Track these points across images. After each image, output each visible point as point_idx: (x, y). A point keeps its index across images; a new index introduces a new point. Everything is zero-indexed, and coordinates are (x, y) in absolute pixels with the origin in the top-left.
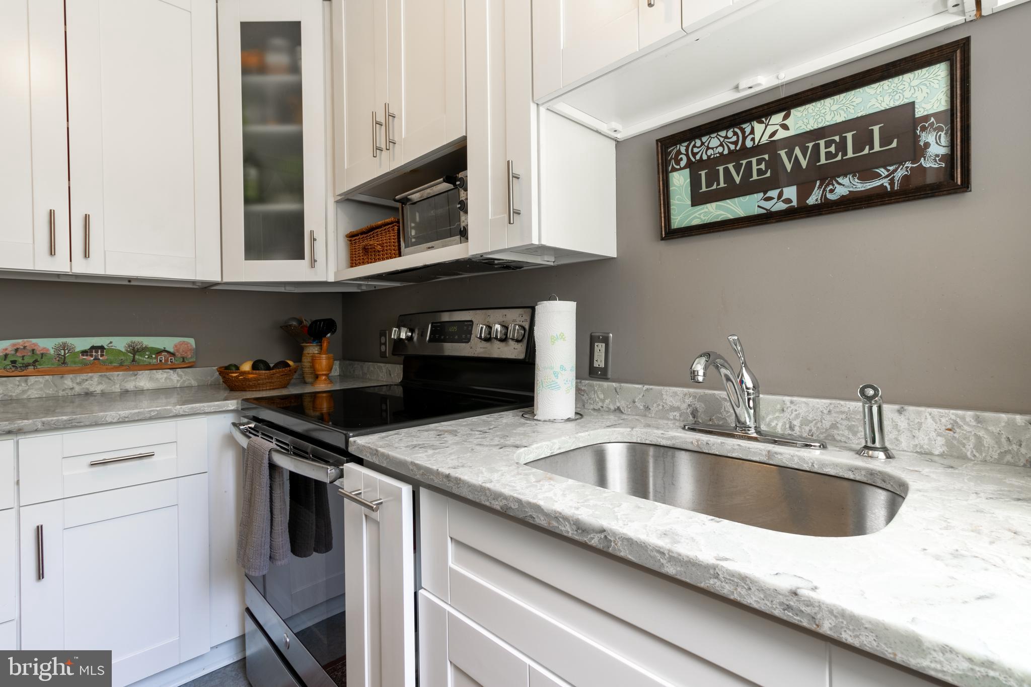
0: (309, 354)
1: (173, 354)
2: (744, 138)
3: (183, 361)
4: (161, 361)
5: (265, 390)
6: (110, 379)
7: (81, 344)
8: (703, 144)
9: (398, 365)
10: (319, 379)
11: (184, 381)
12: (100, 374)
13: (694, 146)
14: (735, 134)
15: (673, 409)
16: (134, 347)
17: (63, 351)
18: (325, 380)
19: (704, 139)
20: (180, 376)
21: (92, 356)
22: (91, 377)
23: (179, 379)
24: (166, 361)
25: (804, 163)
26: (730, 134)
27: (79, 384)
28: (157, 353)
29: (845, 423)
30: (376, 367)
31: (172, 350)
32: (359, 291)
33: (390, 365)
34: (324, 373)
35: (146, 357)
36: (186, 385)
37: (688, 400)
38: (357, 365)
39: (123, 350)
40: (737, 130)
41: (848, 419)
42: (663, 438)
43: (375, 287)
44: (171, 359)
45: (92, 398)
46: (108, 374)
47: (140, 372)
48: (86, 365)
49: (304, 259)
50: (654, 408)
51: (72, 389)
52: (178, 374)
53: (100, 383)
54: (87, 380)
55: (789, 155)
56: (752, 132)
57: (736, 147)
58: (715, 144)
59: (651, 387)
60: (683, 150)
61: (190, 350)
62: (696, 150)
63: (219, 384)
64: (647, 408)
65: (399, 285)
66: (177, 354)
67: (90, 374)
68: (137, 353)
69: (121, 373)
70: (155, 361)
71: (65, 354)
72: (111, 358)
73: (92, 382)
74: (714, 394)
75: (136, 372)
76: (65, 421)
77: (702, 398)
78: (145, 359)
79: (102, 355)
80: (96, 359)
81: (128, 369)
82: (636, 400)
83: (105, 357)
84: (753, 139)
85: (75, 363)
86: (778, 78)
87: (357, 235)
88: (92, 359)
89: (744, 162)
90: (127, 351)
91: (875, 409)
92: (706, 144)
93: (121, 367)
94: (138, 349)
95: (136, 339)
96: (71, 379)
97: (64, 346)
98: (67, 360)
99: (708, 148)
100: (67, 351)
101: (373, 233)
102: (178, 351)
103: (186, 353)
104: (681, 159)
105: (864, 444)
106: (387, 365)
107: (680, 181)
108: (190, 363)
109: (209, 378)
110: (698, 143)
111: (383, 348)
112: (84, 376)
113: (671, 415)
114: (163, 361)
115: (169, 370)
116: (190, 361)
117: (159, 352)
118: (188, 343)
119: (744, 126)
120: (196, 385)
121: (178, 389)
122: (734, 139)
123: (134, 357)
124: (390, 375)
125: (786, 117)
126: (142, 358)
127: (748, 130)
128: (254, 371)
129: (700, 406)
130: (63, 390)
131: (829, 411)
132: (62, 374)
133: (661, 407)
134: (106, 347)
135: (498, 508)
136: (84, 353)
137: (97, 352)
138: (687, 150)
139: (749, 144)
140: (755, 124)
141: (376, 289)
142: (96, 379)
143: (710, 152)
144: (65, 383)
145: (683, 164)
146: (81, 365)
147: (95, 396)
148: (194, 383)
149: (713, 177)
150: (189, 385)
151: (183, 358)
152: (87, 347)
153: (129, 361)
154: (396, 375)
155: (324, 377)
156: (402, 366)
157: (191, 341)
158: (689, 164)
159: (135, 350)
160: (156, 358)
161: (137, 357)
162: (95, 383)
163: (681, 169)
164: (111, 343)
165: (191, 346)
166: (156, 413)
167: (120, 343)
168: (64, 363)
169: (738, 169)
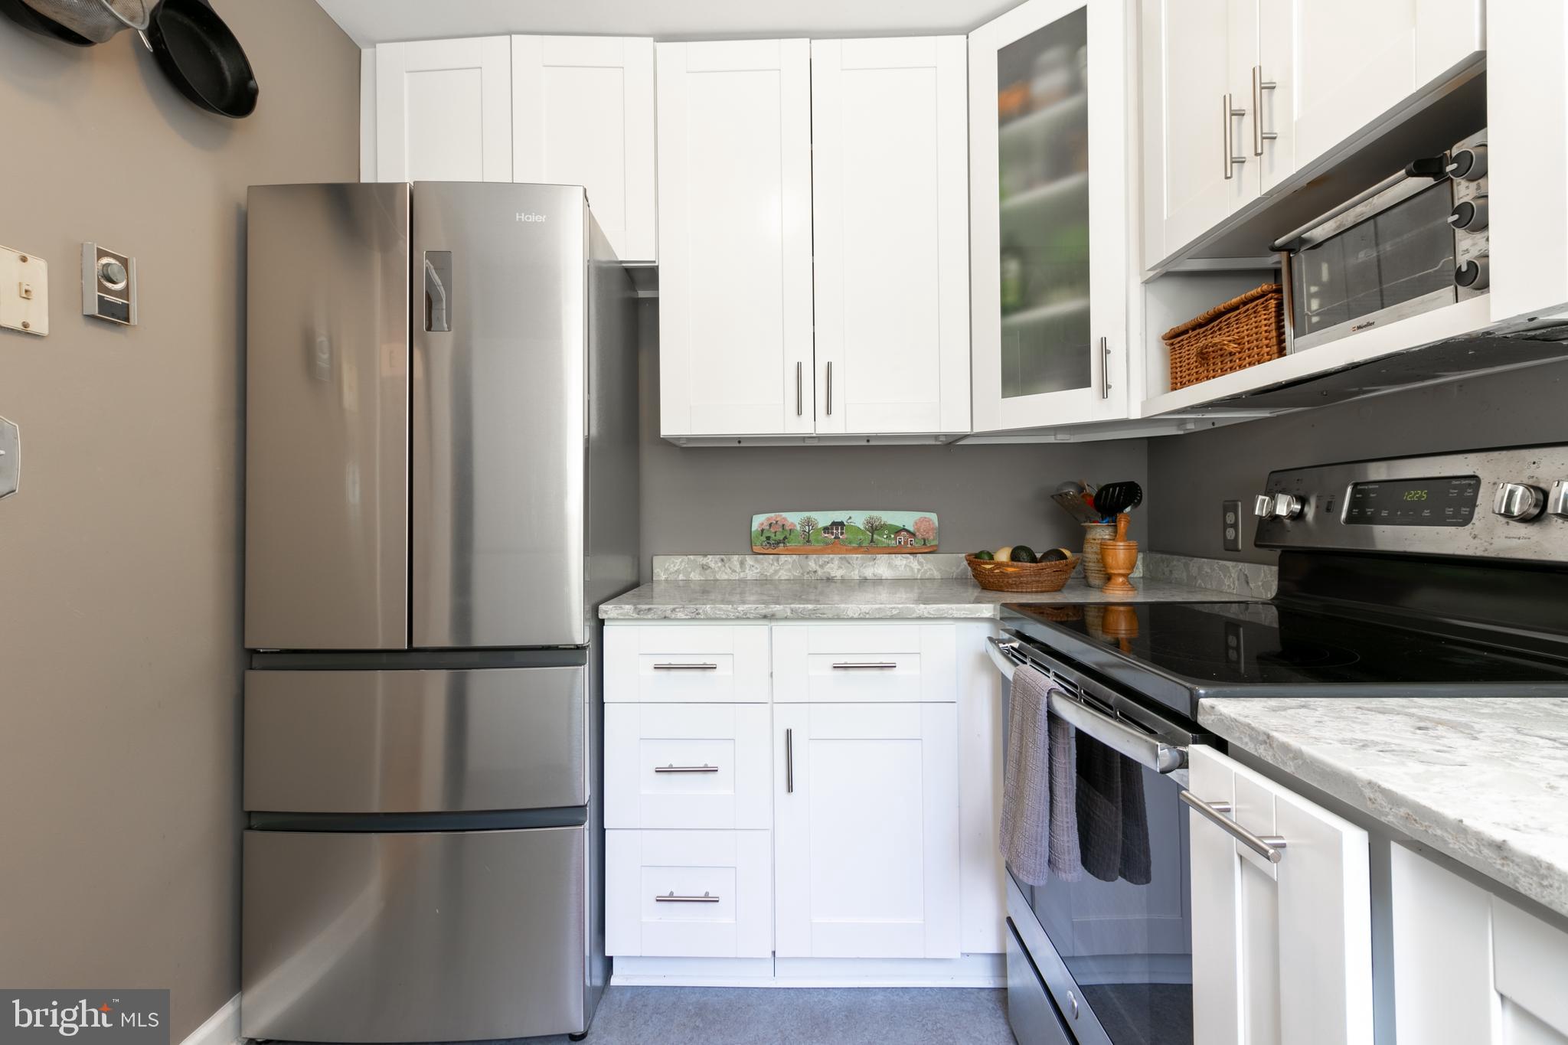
0: (1095, 540)
1: (913, 535)
3: (925, 544)
4: (900, 542)
5: (1029, 592)
6: (849, 563)
7: (823, 519)
9: (1266, 567)
10: (1113, 581)
11: (926, 572)
12: (840, 556)
16: (872, 525)
17: (807, 527)
18: (1123, 583)
20: (920, 563)
21: (832, 533)
22: (832, 559)
23: (919, 567)
24: (906, 543)
27: (821, 566)
28: (897, 532)
30: (1216, 566)
31: (911, 529)
32: (1181, 433)
33: (1246, 564)
34: (1121, 571)
35: (885, 536)
36: (927, 576)
38: (1178, 562)
39: (862, 527)
43: (1213, 424)
44: (911, 541)
45: (833, 584)
46: (847, 556)
47: (879, 556)
48: (827, 544)
49: (1090, 386)
51: (815, 572)
52: (918, 561)
53: (840, 567)
54: (828, 563)
61: (933, 529)
63: (966, 579)
65: (1268, 415)
66: (917, 534)
67: (831, 556)
68: (876, 532)
69: (860, 556)
70: (893, 542)
71: (809, 531)
72: (851, 537)
73: (833, 565)
75: (874, 556)
76: (810, 610)
78: (882, 539)
79: (842, 533)
80: (837, 538)
81: (867, 552)
83: (845, 536)
85: (818, 541)
87: (1185, 332)
88: (833, 537)
90: (866, 528)
93: (859, 549)
94: (876, 526)
95: (875, 514)
96: (815, 560)
97: (808, 522)
98: (811, 538)
100: (811, 527)
101: (1221, 322)
102: (919, 531)
103: (928, 533)
106: (1241, 565)
108: (932, 546)
109: (954, 568)
111: (1230, 533)
112: (825, 558)
114: (902, 543)
115: (908, 555)
116: (932, 544)
117: (898, 531)
118: (929, 520)
120: (939, 577)
121: (919, 581)
123: (872, 536)
124: (1248, 583)
126: (879, 538)
128: (1015, 563)
130: (808, 573)
132: (807, 554)
134: (845, 523)
136: (826, 529)
137: (837, 529)
141: (1215, 426)
142: (837, 562)
144: (809, 565)
146: (822, 544)
147: (835, 582)
148: (937, 575)
150: (931, 577)
151: (925, 541)
152: (828, 523)
153: (868, 541)
154: (1260, 584)
155: (1121, 580)
156: (1275, 569)
157: (933, 517)
159: (874, 528)
160: (895, 538)
161: (875, 536)
162: (836, 567)
164: (850, 518)
165: (933, 523)
166: (898, 611)
167: (858, 519)
168: (808, 541)
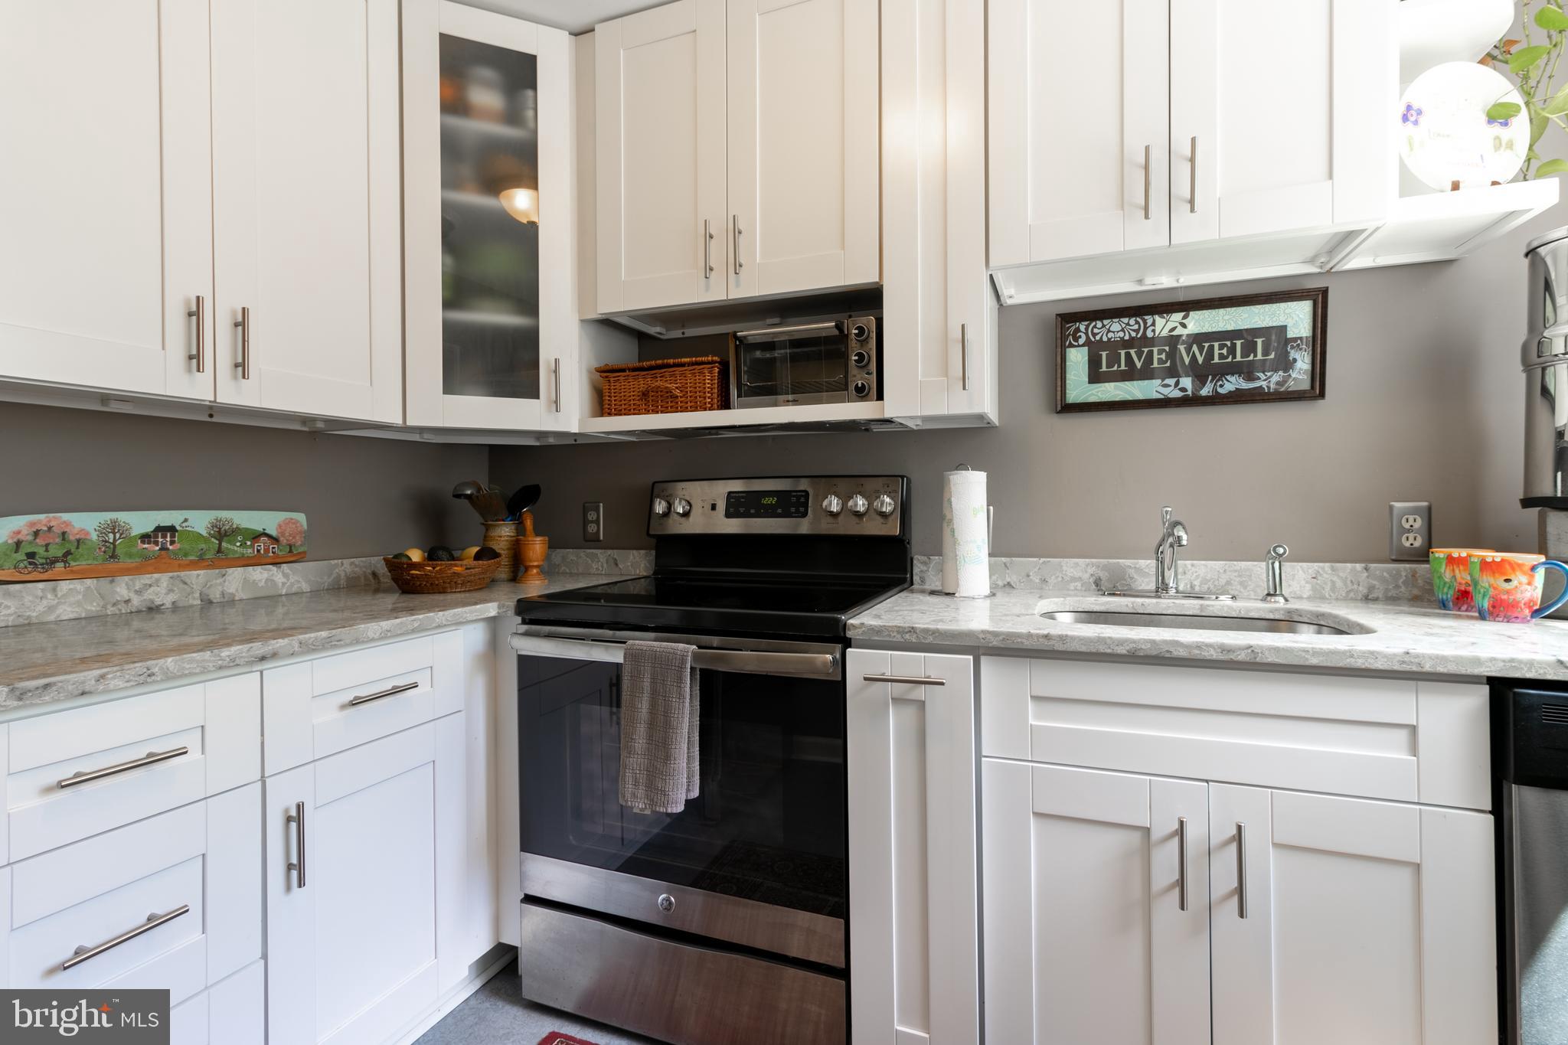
0: (501, 537)
1: (275, 540)
2: (1146, 328)
3: (291, 551)
4: (258, 551)
6: (185, 583)
7: (141, 522)
8: (1104, 326)
10: (529, 573)
11: (292, 585)
12: (171, 574)
13: (1095, 327)
14: (1137, 322)
15: (1074, 579)
16: (220, 529)
17: (111, 536)
18: (538, 573)
19: (1106, 322)
20: (286, 575)
21: (156, 543)
22: (158, 580)
23: (284, 580)
24: (267, 550)
25: (1200, 360)
26: (1132, 321)
27: (138, 592)
28: (254, 538)
29: (1238, 579)
31: (274, 533)
33: (615, 551)
34: (536, 564)
35: (238, 544)
36: (294, 589)
37: (1091, 570)
39: (204, 533)
40: (1138, 319)
41: (1240, 576)
42: (1096, 604)
44: (273, 548)
45: (158, 616)
46: (182, 574)
47: (230, 571)
48: (147, 558)
49: (538, 397)
51: (127, 602)
52: (283, 572)
53: (171, 591)
54: (150, 586)
55: (1189, 350)
56: (1153, 324)
57: (1137, 335)
58: (1116, 329)
59: (1048, 559)
60: (1082, 328)
61: (300, 532)
62: (1096, 331)
63: (339, 588)
66: (281, 539)
67: (156, 576)
68: (225, 538)
69: (201, 572)
70: (250, 551)
71: (115, 540)
72: (187, 546)
73: (159, 589)
74: (1118, 562)
75: (223, 571)
77: (1105, 568)
78: (234, 548)
79: (172, 543)
80: (164, 549)
81: (212, 565)
82: (1031, 574)
83: (177, 546)
84: (1154, 331)
85: (130, 555)
86: (1178, 281)
88: (157, 548)
89: (1146, 350)
90: (210, 534)
92: (1107, 327)
93: (201, 562)
94: (226, 531)
95: (224, 515)
96: (127, 584)
97: (114, 527)
98: (118, 551)
99: (1109, 331)
100: (118, 536)
102: (283, 534)
103: (294, 537)
104: (1080, 337)
106: (609, 552)
107: (1077, 359)
108: (300, 553)
109: (326, 578)
110: (1099, 324)
111: (592, 528)
112: (146, 579)
113: (1072, 586)
114: (262, 552)
115: (271, 566)
116: (300, 550)
117: (256, 536)
118: (296, 522)
119: (1146, 317)
120: (309, 590)
121: (284, 598)
122: (1136, 327)
123: (220, 544)
124: (617, 565)
125: (1185, 317)
126: (229, 546)
127: (1150, 322)
129: (1104, 575)
130: (114, 605)
131: (1225, 571)
132: (112, 575)
133: (1060, 579)
134: (178, 528)
136: (145, 538)
137: (164, 537)
138: (1087, 329)
139: (1150, 334)
140: (1157, 317)
142: (165, 584)
143: (1110, 335)
144: (117, 592)
145: (1082, 341)
146: (139, 560)
147: (163, 613)
148: (305, 587)
149: (1114, 359)
150: (299, 590)
151: (290, 546)
152: (149, 528)
153: (213, 552)
154: (629, 564)
155: (535, 571)
157: (301, 518)
158: (1088, 343)
159: (222, 533)
160: (252, 546)
161: (224, 544)
162: (164, 591)
163: (1079, 346)
164: (186, 520)
165: (302, 526)
167: (200, 521)
168: (113, 556)
169: (1139, 355)
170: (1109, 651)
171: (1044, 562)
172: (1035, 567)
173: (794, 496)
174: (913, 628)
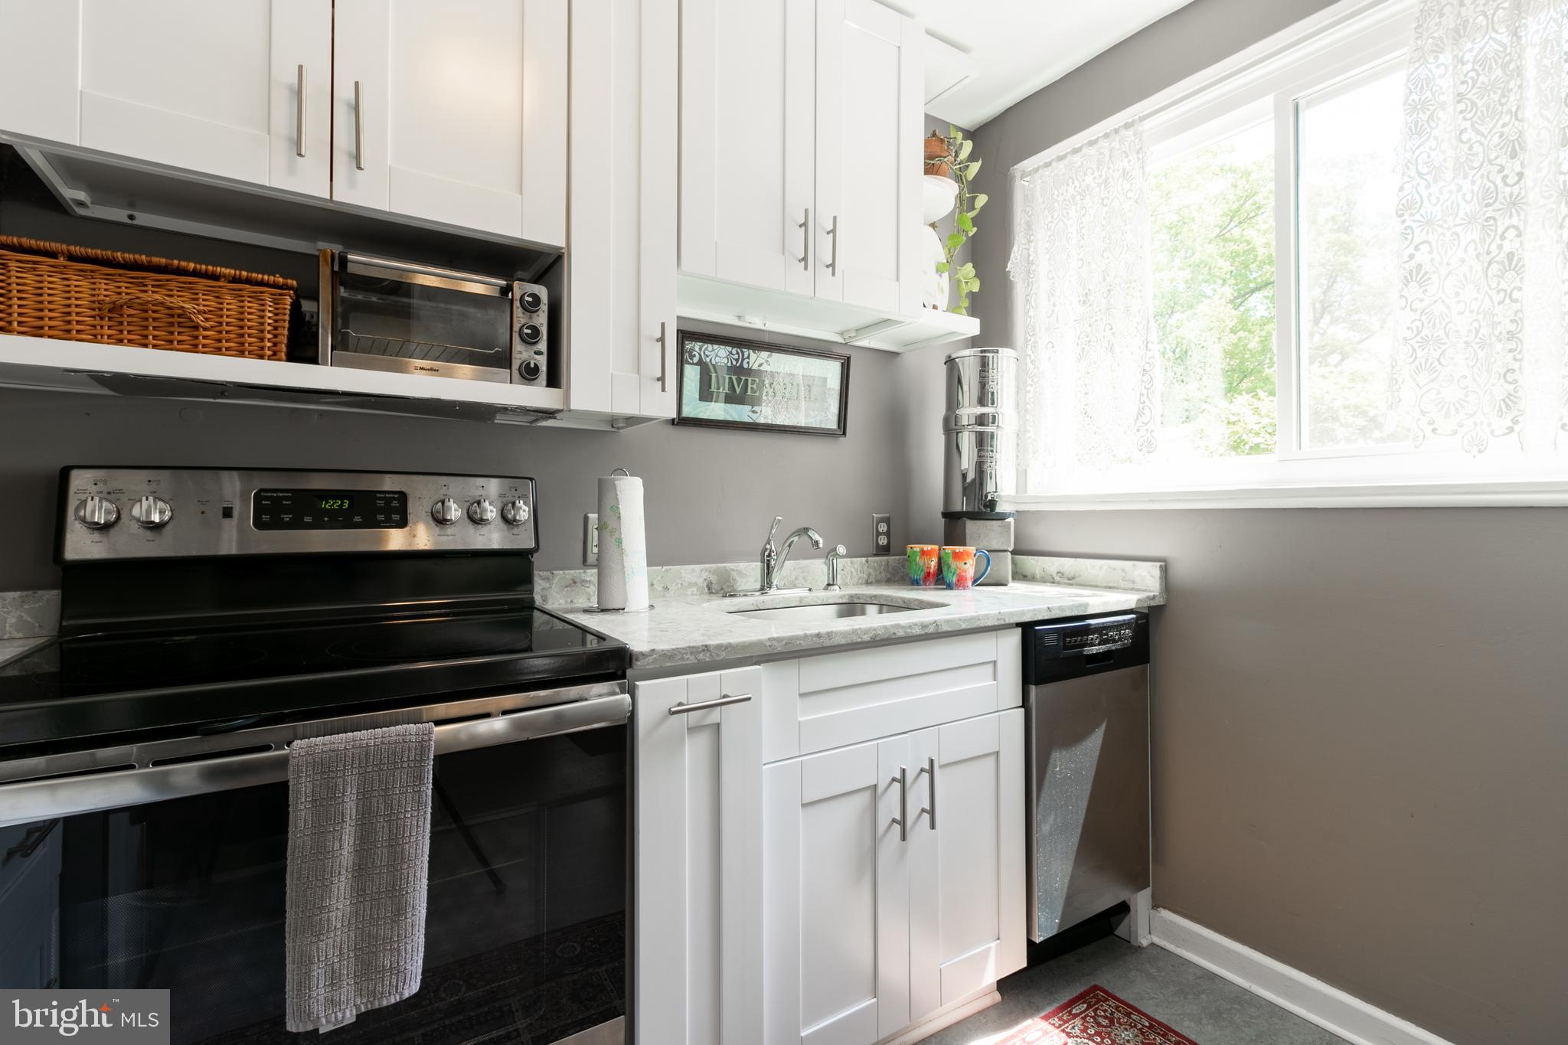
2: (743, 360)
8: (713, 350)
13: (706, 349)
14: (738, 353)
15: (691, 585)
19: (715, 347)
26: (734, 351)
29: (802, 574)
37: (705, 575)
40: (738, 350)
41: (803, 572)
50: (673, 588)
55: (771, 385)
56: (748, 357)
57: (737, 363)
58: (722, 355)
59: (670, 567)
60: (697, 348)
62: (707, 353)
64: (667, 589)
74: (725, 567)
77: (715, 572)
82: (655, 583)
84: (748, 363)
86: (765, 325)
89: (743, 378)
91: (835, 561)
92: (716, 351)
99: (717, 356)
104: (695, 356)
105: (826, 583)
107: (692, 376)
110: (710, 347)
113: (689, 591)
119: (744, 350)
122: (736, 357)
125: (769, 356)
127: (746, 355)
129: (714, 578)
131: (794, 568)
133: (679, 585)
135: (869, 639)
138: (700, 349)
139: (745, 366)
140: (751, 351)
143: (718, 359)
145: (696, 360)
149: (720, 382)
156: (55, 593)
158: (701, 363)
163: (693, 364)
169: (739, 380)
170: (859, 640)
171: (666, 571)
172: (658, 576)
173: (380, 499)
174: (706, 646)
